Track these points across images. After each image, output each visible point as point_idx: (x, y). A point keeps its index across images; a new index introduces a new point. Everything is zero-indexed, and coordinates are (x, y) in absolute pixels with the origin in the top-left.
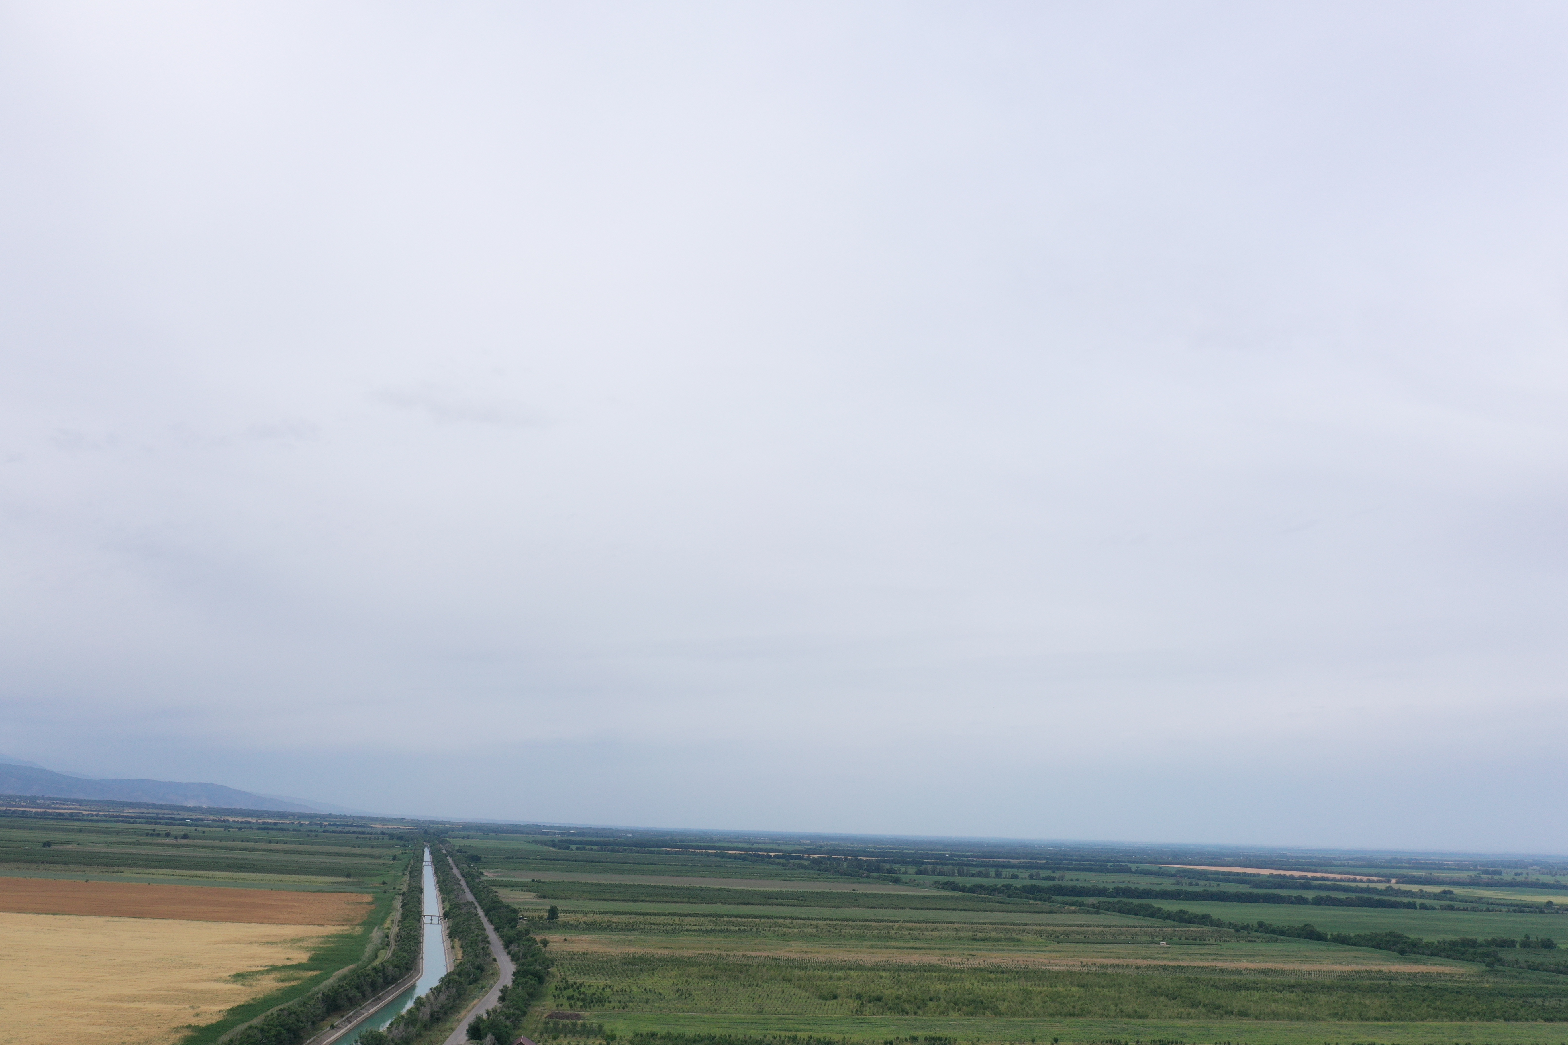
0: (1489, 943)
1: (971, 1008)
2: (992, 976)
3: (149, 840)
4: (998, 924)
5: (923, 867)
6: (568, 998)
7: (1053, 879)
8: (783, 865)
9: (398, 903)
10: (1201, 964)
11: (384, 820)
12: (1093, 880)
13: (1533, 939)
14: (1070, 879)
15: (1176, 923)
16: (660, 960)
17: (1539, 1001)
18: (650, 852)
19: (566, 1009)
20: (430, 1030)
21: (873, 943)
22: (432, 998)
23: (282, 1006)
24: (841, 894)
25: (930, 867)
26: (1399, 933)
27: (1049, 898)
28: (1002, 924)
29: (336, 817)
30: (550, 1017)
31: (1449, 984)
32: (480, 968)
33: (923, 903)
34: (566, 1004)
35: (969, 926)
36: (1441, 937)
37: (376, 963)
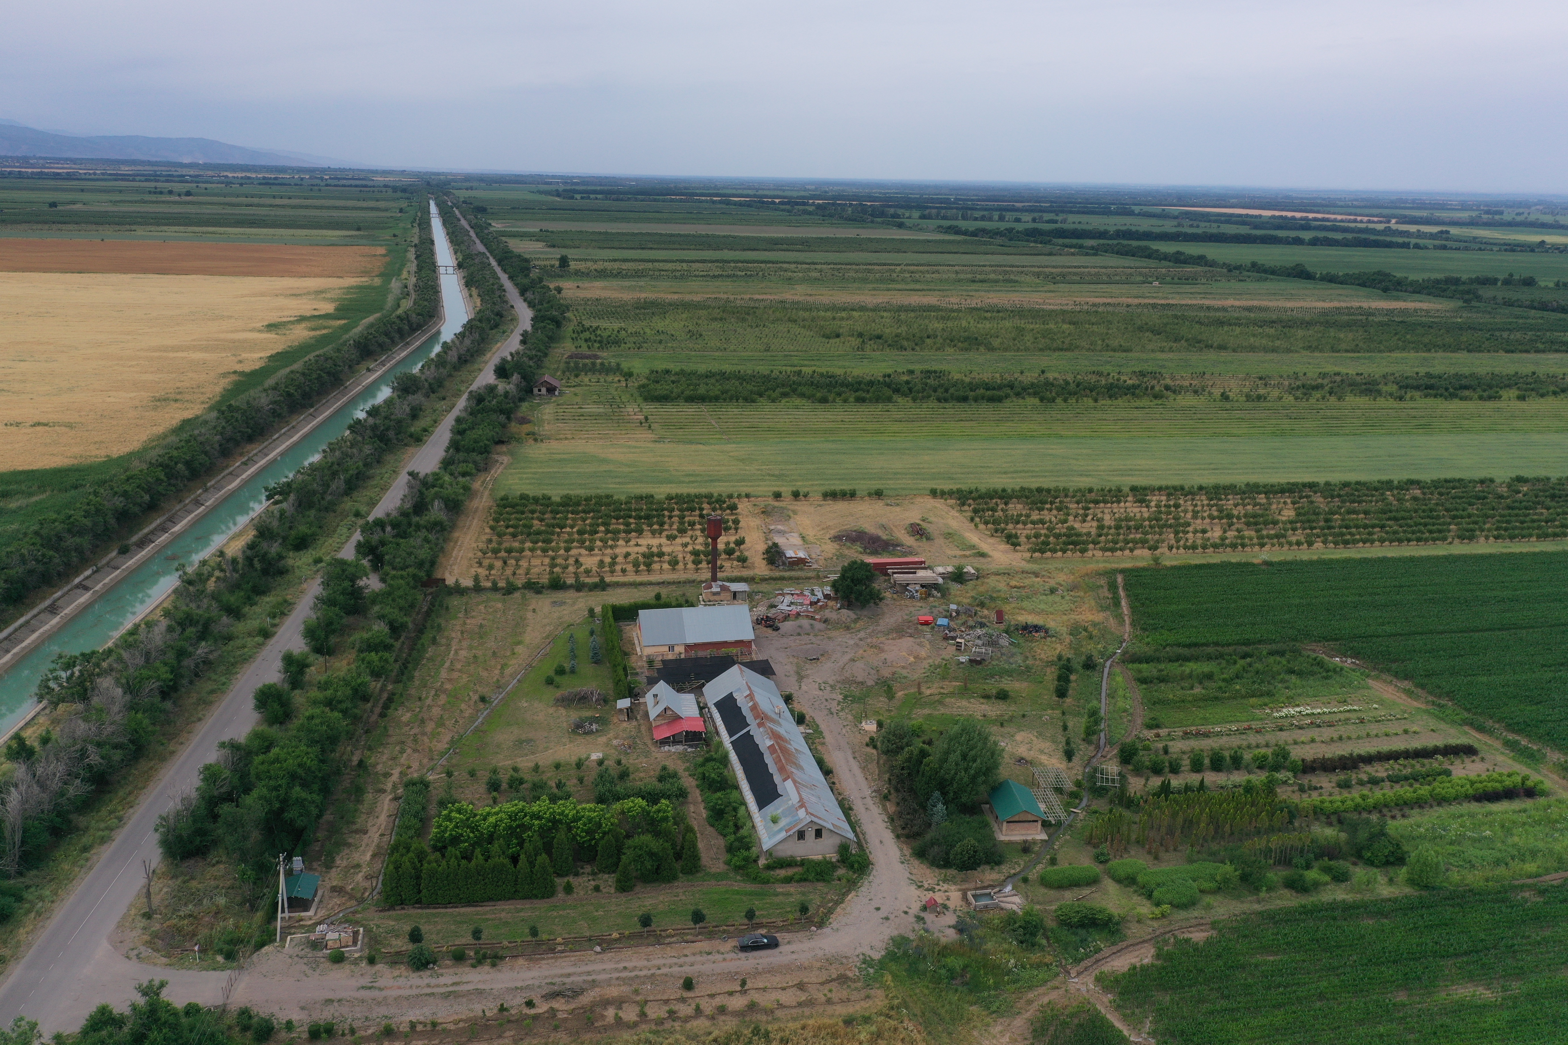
0: (1472, 281)
1: (966, 345)
2: (989, 315)
3: (153, 198)
4: (998, 266)
5: (927, 212)
6: (586, 340)
7: (1056, 222)
8: (788, 211)
9: (411, 255)
10: (1190, 302)
11: (385, 173)
12: (1095, 222)
13: (1516, 277)
14: (1073, 221)
15: (1171, 264)
16: (670, 304)
17: (1505, 335)
18: (655, 200)
19: (584, 350)
20: (459, 370)
21: (875, 285)
22: (457, 342)
23: (317, 353)
24: (845, 239)
25: (934, 211)
26: (1388, 271)
27: (1050, 241)
28: (1001, 266)
29: (335, 170)
30: (571, 357)
31: (1424, 319)
32: (500, 315)
33: (925, 247)
34: (584, 345)
35: (969, 269)
36: (1426, 276)
37: (400, 312)
